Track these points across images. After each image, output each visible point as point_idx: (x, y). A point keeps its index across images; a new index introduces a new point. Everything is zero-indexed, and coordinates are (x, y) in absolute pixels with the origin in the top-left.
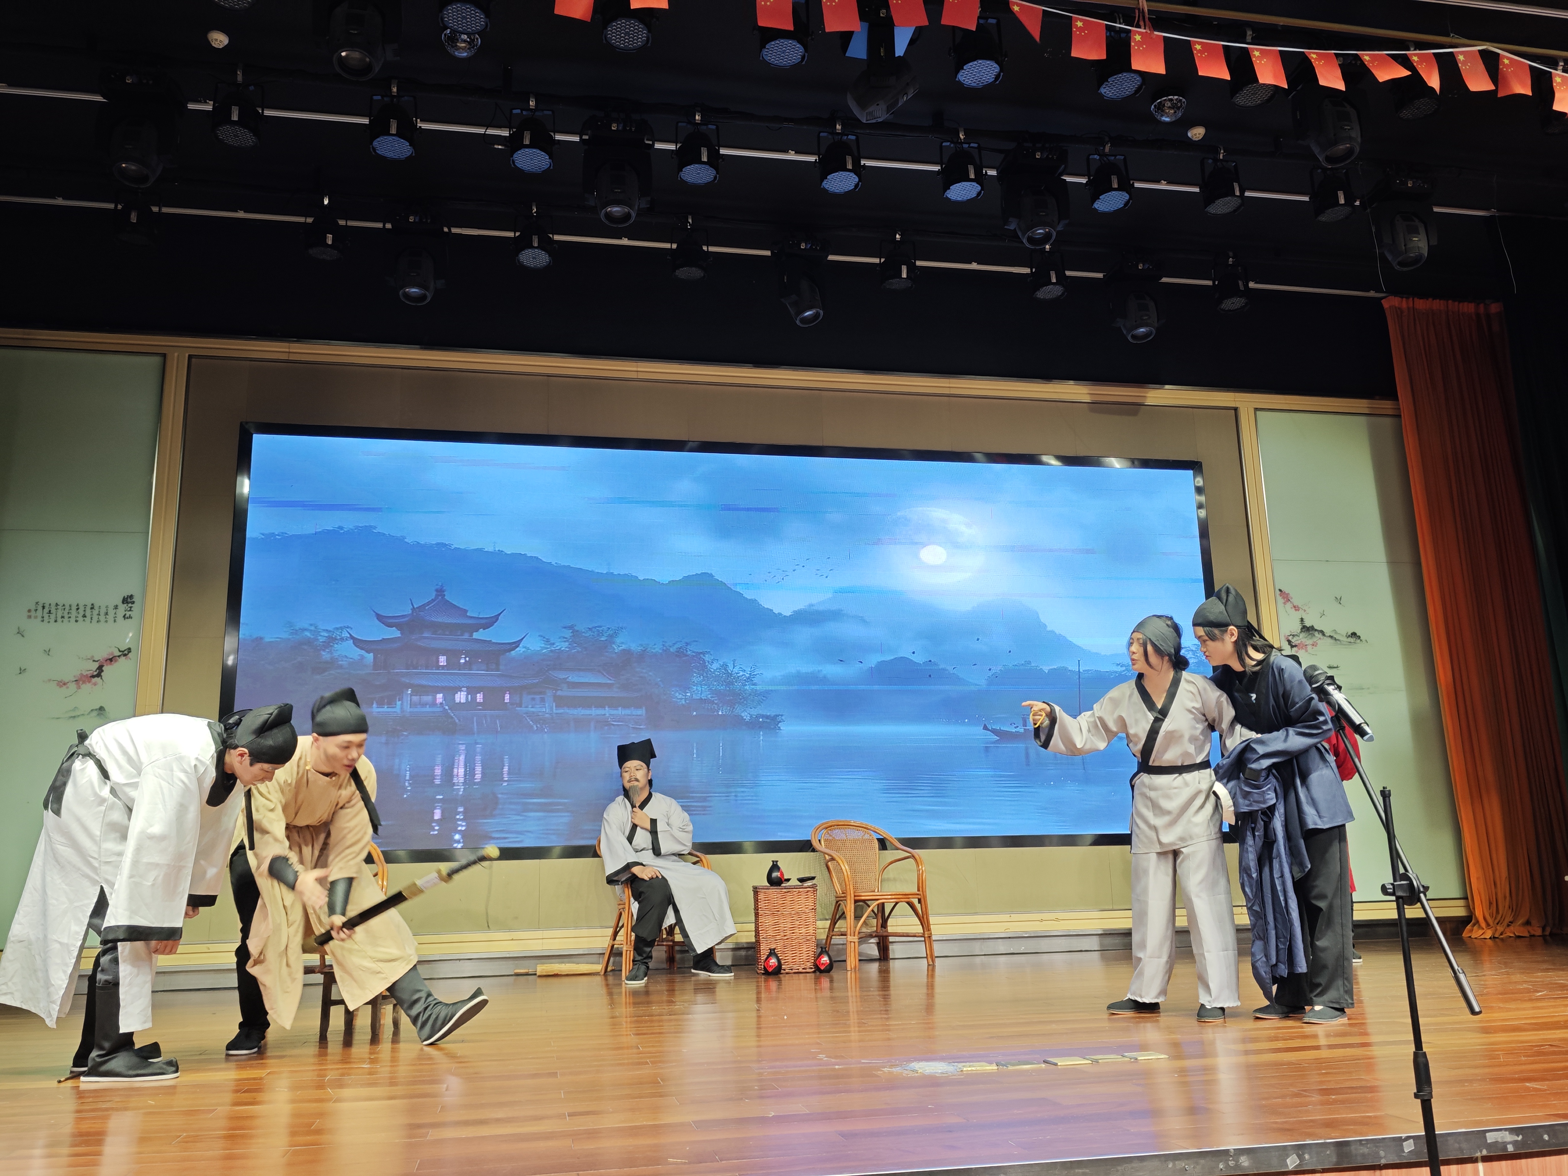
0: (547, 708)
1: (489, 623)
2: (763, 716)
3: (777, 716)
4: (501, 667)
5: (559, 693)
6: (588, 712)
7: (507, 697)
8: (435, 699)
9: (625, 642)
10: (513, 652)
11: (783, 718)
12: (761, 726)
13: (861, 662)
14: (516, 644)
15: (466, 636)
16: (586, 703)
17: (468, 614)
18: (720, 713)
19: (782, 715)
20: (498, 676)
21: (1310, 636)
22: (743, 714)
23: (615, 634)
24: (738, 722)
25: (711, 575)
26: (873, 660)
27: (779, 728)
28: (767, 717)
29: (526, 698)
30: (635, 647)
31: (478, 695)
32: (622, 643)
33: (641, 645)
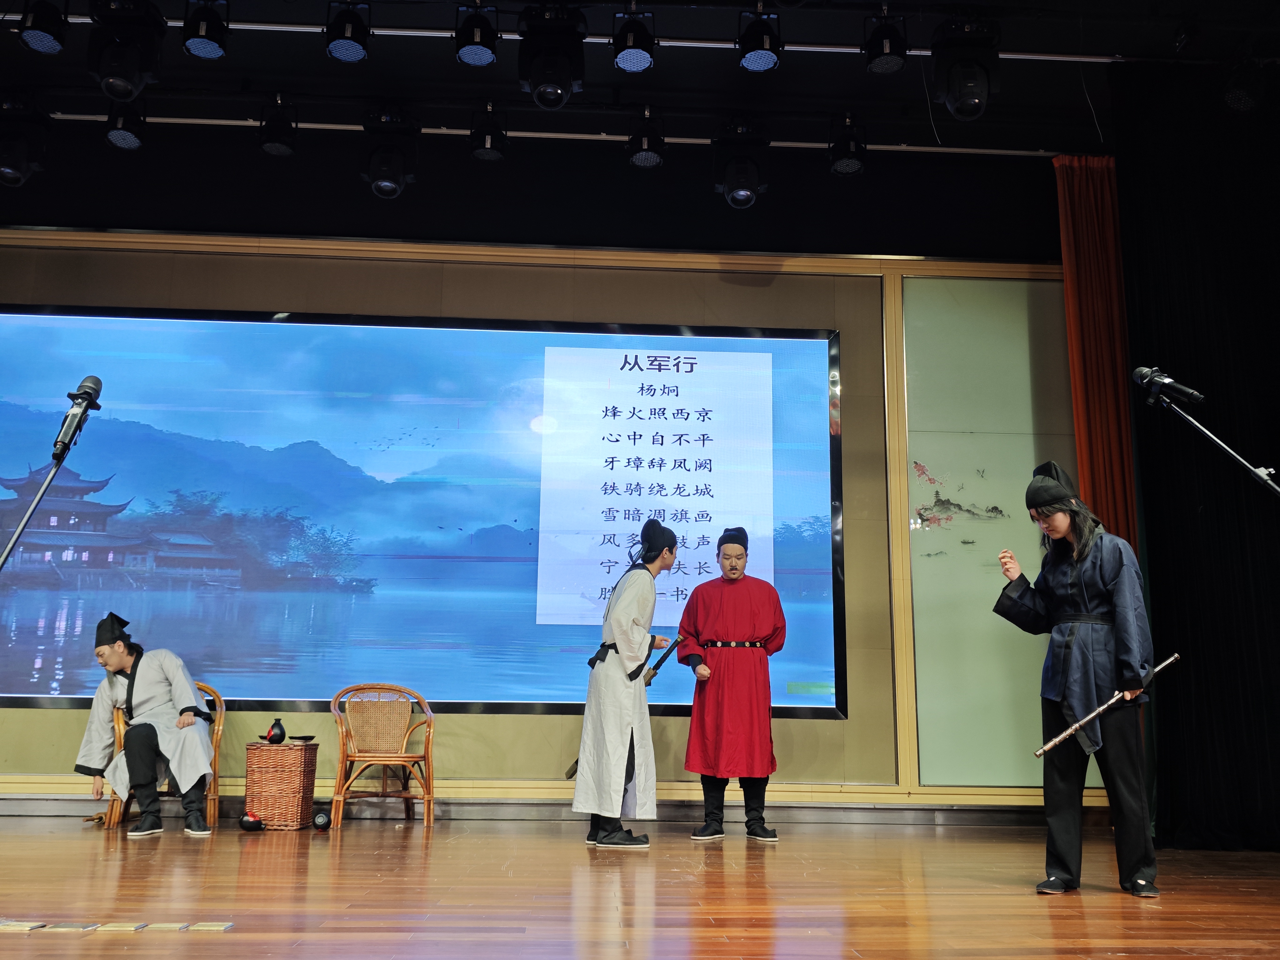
0: (149, 566)
1: (99, 487)
2: (357, 580)
3: (372, 580)
4: (108, 528)
5: (161, 554)
6: (186, 572)
7: (111, 557)
8: (44, 556)
9: (225, 507)
10: (120, 515)
11: (377, 582)
12: (354, 590)
13: (461, 529)
14: (122, 508)
15: (77, 499)
16: (186, 563)
17: (81, 478)
18: (315, 576)
19: (376, 580)
20: (104, 536)
21: (945, 510)
22: (337, 578)
23: (218, 499)
24: (330, 585)
25: (317, 444)
26: (473, 528)
27: (372, 593)
28: (361, 581)
29: (129, 558)
30: (236, 512)
31: (84, 554)
32: (224, 508)
33: (242, 510)
